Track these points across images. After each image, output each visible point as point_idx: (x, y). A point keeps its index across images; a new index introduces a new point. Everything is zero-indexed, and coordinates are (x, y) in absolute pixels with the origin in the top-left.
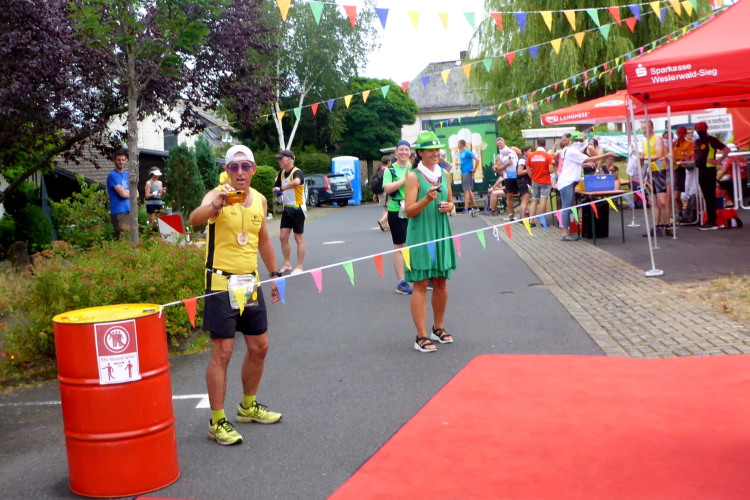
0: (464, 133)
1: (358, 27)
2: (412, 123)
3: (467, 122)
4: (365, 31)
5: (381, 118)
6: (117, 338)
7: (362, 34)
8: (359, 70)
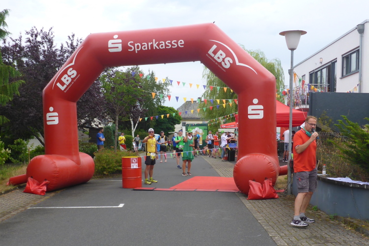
0: (197, 129)
1: (162, 88)
2: (179, 124)
3: (198, 125)
4: (165, 90)
5: (169, 121)
6: (135, 161)
7: (164, 91)
8: (162, 103)
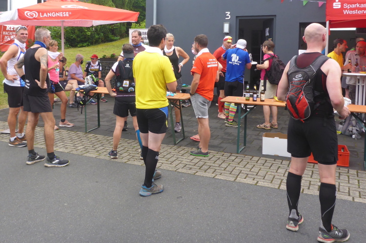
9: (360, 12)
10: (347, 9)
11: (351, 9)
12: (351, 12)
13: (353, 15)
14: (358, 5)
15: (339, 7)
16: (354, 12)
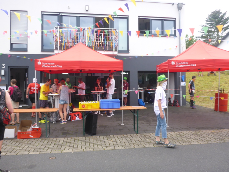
9: (49, 67)
10: (43, 65)
11: (45, 65)
12: (45, 66)
13: (46, 68)
14: (48, 64)
15: (40, 64)
16: (47, 67)
